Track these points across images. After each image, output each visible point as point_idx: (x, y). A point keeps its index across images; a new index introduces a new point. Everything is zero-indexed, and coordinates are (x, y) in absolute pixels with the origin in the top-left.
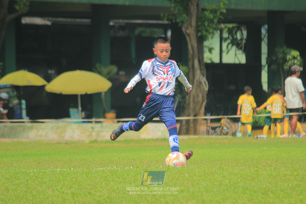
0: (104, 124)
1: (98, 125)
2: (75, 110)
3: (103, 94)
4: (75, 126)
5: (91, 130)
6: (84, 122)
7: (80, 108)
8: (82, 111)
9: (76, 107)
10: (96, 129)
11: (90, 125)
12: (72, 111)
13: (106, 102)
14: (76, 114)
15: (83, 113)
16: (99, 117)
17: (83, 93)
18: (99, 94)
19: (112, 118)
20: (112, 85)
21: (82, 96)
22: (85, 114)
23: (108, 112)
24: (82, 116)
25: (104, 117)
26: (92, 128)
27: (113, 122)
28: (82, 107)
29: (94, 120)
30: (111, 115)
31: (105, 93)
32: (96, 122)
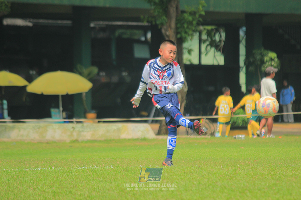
0: (85, 124)
1: (79, 125)
2: (57, 110)
3: (84, 95)
4: (56, 126)
5: (72, 130)
6: (65, 122)
7: (61, 109)
8: (63, 111)
9: (57, 107)
10: (77, 129)
11: (71, 125)
12: (53, 111)
13: (87, 102)
14: (57, 114)
15: (64, 114)
16: (80, 117)
17: (64, 93)
18: (80, 95)
19: (92, 119)
20: (93, 86)
21: (63, 96)
22: (66, 114)
23: (89, 112)
24: (63, 117)
25: (85, 117)
26: (73, 128)
27: (94, 122)
28: (63, 107)
29: (74, 120)
30: (92, 115)
31: (86, 93)
32: (77, 122)
